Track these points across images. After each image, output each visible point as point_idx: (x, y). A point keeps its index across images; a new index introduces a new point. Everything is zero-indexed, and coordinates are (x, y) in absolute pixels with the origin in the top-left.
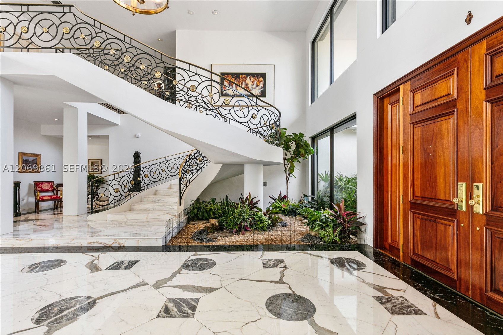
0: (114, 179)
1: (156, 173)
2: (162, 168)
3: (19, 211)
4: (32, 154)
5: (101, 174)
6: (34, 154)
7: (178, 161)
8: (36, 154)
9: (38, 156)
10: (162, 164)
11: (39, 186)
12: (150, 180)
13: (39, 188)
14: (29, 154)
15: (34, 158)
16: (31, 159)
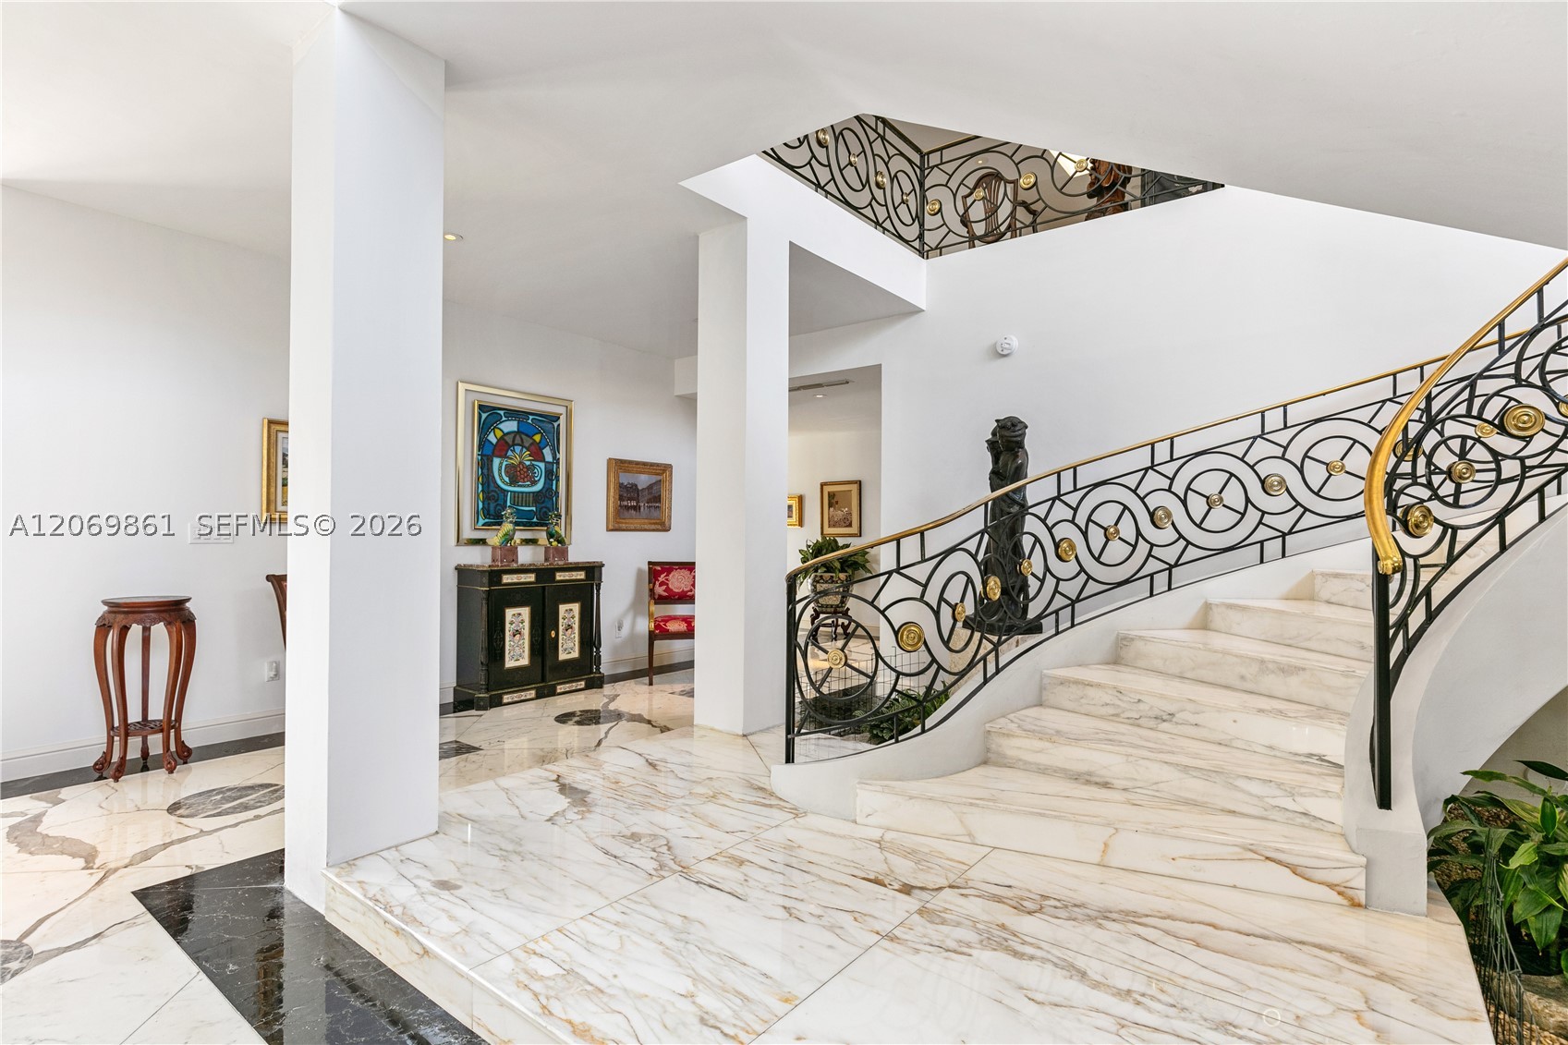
0: (898, 570)
1: (1117, 532)
2: (1153, 502)
3: (598, 669)
4: (645, 464)
5: (860, 536)
6: (652, 465)
7: (1251, 459)
8: (658, 465)
9: (664, 471)
10: (1153, 480)
11: (662, 578)
12: (1083, 577)
13: (660, 585)
14: (638, 463)
15: (654, 479)
16: (643, 480)
